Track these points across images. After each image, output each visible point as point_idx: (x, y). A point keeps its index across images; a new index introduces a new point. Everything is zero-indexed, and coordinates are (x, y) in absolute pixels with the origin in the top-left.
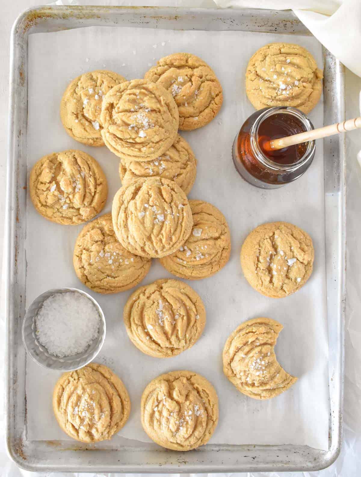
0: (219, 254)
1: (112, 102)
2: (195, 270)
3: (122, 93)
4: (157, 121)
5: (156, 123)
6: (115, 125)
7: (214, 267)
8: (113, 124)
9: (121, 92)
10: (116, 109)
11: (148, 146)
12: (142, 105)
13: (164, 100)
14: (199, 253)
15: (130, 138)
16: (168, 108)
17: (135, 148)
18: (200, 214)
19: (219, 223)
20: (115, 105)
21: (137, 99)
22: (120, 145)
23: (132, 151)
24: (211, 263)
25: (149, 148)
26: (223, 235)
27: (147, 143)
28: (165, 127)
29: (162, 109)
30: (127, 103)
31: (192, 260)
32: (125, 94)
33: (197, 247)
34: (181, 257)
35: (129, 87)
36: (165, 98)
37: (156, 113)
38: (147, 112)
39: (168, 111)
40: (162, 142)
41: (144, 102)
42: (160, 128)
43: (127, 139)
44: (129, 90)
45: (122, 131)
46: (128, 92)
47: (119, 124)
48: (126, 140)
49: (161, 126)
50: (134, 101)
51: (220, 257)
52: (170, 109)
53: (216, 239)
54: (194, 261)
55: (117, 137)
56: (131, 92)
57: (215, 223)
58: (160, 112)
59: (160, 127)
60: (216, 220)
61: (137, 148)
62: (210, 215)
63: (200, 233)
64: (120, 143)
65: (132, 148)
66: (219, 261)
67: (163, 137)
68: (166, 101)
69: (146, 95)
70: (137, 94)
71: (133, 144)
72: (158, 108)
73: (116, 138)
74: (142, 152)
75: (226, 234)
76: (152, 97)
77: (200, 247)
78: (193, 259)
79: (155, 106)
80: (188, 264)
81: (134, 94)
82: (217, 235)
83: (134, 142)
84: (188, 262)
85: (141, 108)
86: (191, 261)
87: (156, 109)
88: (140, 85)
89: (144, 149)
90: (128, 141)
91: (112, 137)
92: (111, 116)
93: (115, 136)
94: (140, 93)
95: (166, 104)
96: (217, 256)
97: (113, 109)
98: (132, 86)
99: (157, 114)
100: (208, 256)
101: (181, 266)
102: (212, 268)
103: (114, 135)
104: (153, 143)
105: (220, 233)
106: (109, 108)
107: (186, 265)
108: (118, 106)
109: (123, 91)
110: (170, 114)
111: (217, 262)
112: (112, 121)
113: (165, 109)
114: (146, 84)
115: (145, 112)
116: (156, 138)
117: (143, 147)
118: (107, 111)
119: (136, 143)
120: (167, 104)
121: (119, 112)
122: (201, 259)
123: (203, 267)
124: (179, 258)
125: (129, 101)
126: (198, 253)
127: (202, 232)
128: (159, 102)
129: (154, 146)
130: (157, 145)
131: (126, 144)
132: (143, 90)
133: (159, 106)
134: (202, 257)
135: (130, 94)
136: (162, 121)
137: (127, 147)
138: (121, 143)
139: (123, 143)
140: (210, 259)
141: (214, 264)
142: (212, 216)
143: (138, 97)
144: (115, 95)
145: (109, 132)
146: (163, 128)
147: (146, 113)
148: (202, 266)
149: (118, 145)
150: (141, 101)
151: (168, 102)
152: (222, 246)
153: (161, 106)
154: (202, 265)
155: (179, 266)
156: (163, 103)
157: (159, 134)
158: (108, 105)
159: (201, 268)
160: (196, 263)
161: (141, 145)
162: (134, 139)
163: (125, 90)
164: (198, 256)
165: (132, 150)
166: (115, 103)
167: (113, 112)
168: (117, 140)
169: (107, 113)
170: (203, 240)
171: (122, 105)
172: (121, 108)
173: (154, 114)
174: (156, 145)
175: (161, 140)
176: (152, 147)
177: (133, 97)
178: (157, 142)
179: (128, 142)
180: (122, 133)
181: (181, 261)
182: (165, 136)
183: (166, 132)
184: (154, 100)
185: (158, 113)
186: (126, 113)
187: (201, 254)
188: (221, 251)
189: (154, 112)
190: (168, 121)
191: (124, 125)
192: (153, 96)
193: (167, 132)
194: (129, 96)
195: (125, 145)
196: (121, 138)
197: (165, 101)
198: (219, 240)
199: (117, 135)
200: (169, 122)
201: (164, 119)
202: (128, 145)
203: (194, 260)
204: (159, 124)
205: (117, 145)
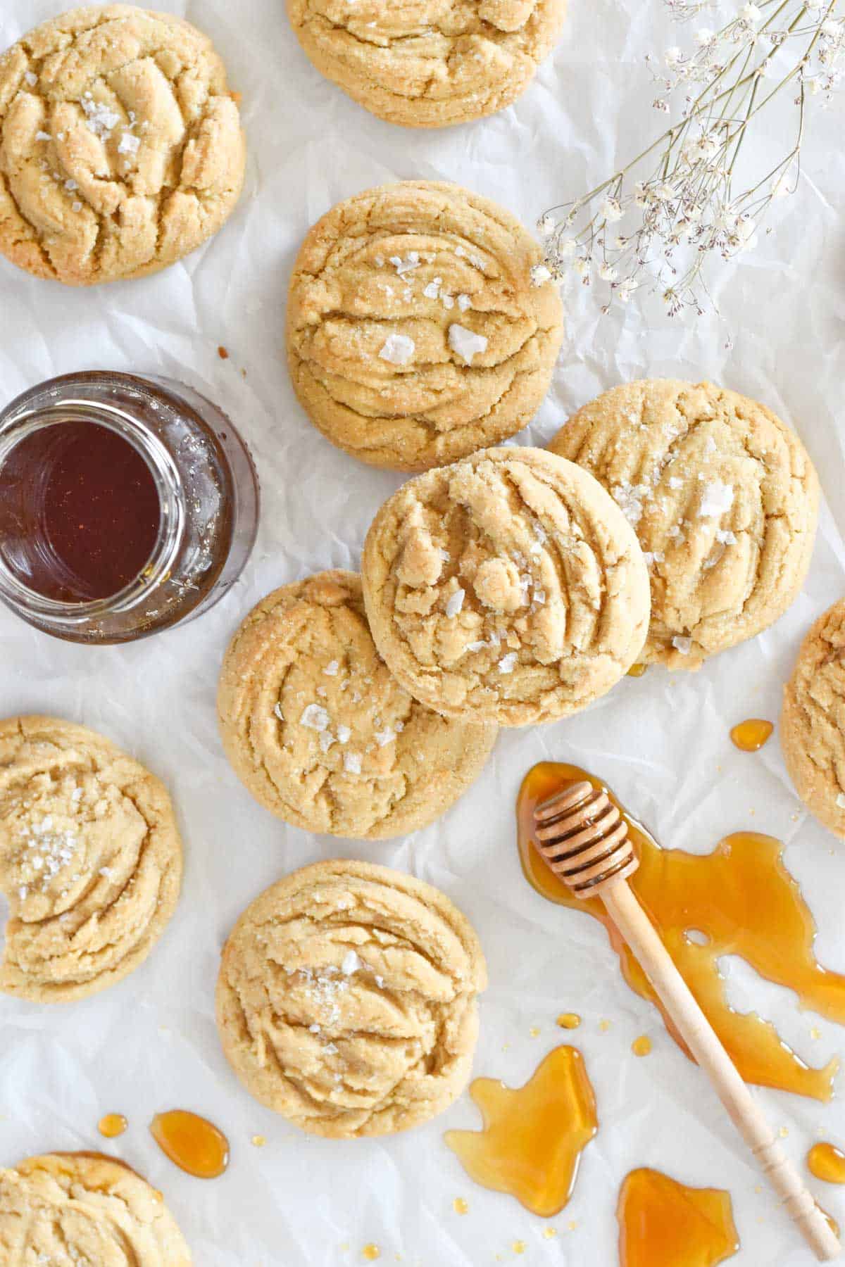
0: (336, 258)
1: (430, 1077)
2: (430, 215)
3: (389, 1101)
4: (288, 987)
5: (290, 982)
6: (430, 1002)
7: (363, 217)
8: (439, 1003)
9: (394, 1105)
10: (418, 1054)
11: (329, 910)
12: (330, 1050)
13: (256, 1053)
14: (403, 276)
15: (385, 947)
16: (245, 1024)
17: (375, 911)
18: (376, 411)
19: (315, 370)
20: (422, 1066)
21: (343, 1073)
22: (425, 931)
23: (386, 902)
24: (371, 233)
25: (327, 904)
26: (309, 326)
27: (332, 922)
28: (265, 963)
29: (266, 1023)
30: (376, 1064)
31: (434, 255)
32: (383, 1095)
33: (407, 299)
34: (472, 274)
35: (366, 1116)
36: (251, 1057)
37: (285, 1016)
38: (314, 1023)
39: (247, 1015)
40: (282, 914)
41: (321, 1059)
42: (280, 961)
43: (396, 946)
44: (365, 1106)
45: (409, 976)
46: (368, 1102)
47: (416, 1001)
48: (403, 943)
49: (278, 969)
50: (355, 1066)
51: (336, 249)
52: (241, 1021)
53: (336, 315)
54: (430, 250)
55: (431, 960)
56: (360, 1098)
57: (328, 371)
58: (275, 1017)
59: (281, 968)
60: (326, 382)
61: (370, 910)
62: (343, 404)
63: (388, 344)
64: (422, 935)
65: (385, 913)
66: (342, 234)
67: (277, 932)
68: (249, 1048)
69: (312, 1080)
70: (340, 1089)
71: (377, 925)
72: (278, 1028)
73: (432, 955)
74: (355, 895)
75: (299, 324)
76: (294, 1069)
77: (397, 298)
78: (430, 261)
79: (286, 1038)
80: (452, 247)
81: (349, 1089)
82: (332, 327)
83: (375, 931)
84: (448, 250)
85: (335, 1040)
86: (439, 250)
87: (284, 1026)
88: (329, 1119)
89: (345, 901)
90: (393, 940)
91: (446, 963)
92: (441, 1033)
93: (435, 962)
94: (328, 1090)
95: (252, 1040)
96: (344, 252)
97: (429, 1052)
98: (354, 1118)
99: (282, 1009)
100: (377, 259)
101: (477, 241)
102: (369, 215)
103: (438, 968)
104: (312, 918)
105: (318, 334)
106: (441, 1059)
107: (461, 240)
108: (412, 1061)
109: (388, 1108)
110: (243, 1002)
111: (350, 233)
112: (441, 1015)
113: (256, 1024)
114: (308, 1118)
115: (321, 1026)
116: (298, 930)
117: (347, 911)
118: (450, 1052)
119: (368, 927)
120: (246, 1038)
121: (410, 1039)
122: (403, 253)
123: (402, 223)
124: (479, 270)
125: (370, 1073)
126: (408, 276)
127: (382, 345)
128: (271, 1050)
129: (310, 906)
130: (299, 908)
131: (402, 930)
132: (318, 1096)
133: (275, 1035)
134: (396, 260)
135: (364, 1092)
136: (270, 983)
137: (401, 920)
138: (419, 938)
139: (412, 936)
140: (372, 248)
141: (361, 226)
142: (336, 398)
143: (338, 1078)
144: (414, 1100)
145: (456, 981)
146: (272, 962)
147: (317, 1021)
148: (402, 226)
149: (431, 933)
150: (332, 1062)
151: (244, 1045)
152: (320, 285)
153: (266, 1036)
154: (404, 233)
155: (482, 243)
156: (260, 1045)
157: (286, 945)
158: (444, 1069)
159: (410, 220)
160: (424, 241)
161: (353, 919)
162: (375, 942)
163: (381, 1112)
164: (409, 268)
165: (385, 907)
166: (419, 1074)
167: (433, 1043)
168: (432, 948)
169: (453, 1047)
170: (383, 320)
171: (397, 1062)
172: (399, 1053)
173: (294, 1012)
174: (304, 908)
175: (286, 922)
176: (317, 904)
177: (356, 1084)
178: (299, 916)
179: (398, 936)
180: (409, 970)
181: (474, 259)
182: (270, 933)
183: (266, 945)
184: (287, 1057)
185: (280, 1013)
186: (385, 1033)
187: (399, 271)
188: (329, 270)
189: (292, 1018)
190: (251, 980)
191: (399, 995)
192: (288, 1073)
193: (261, 946)
194: (369, 1088)
195: (407, 929)
196: (416, 955)
197: (253, 1050)
198: (327, 310)
199: (427, 964)
200: (249, 977)
201: (263, 990)
202: (397, 928)
203: (426, 256)
204: (281, 976)
205: (435, 934)
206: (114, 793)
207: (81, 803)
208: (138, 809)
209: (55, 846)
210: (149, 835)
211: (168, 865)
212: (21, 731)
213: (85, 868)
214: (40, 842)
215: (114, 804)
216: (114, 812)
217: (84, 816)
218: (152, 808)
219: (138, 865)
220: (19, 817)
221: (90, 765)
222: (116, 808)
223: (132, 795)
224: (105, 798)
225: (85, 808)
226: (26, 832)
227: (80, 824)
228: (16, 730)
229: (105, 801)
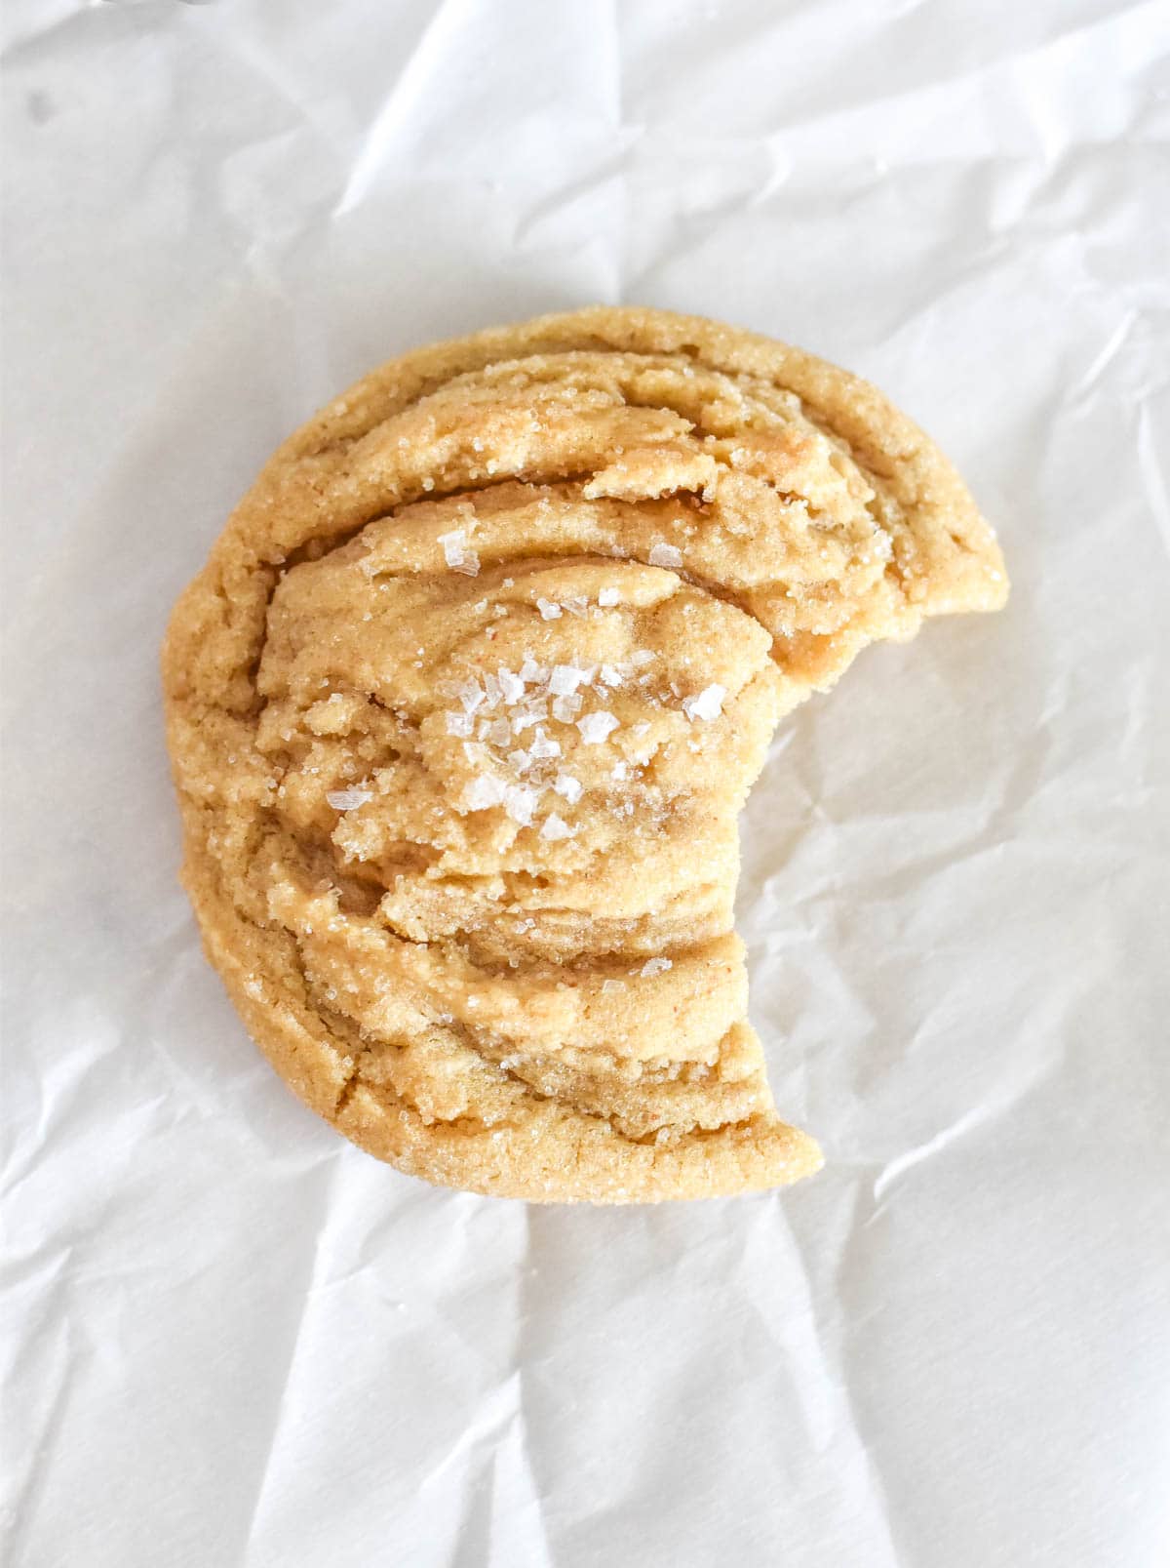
206: (277, 727)
207: (367, 774)
208: (261, 640)
209: (521, 723)
210: (297, 557)
211: (324, 450)
212: (353, 1081)
213: (501, 610)
214: (548, 773)
215: (298, 699)
216: (315, 680)
217: (392, 733)
218: (227, 615)
219: (384, 512)
220: (543, 882)
221: (271, 846)
222: (300, 682)
223: (244, 682)
224: (304, 729)
225: (368, 749)
226: (555, 827)
227: (415, 722)
228: (364, 1098)
229: (307, 718)
